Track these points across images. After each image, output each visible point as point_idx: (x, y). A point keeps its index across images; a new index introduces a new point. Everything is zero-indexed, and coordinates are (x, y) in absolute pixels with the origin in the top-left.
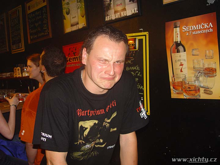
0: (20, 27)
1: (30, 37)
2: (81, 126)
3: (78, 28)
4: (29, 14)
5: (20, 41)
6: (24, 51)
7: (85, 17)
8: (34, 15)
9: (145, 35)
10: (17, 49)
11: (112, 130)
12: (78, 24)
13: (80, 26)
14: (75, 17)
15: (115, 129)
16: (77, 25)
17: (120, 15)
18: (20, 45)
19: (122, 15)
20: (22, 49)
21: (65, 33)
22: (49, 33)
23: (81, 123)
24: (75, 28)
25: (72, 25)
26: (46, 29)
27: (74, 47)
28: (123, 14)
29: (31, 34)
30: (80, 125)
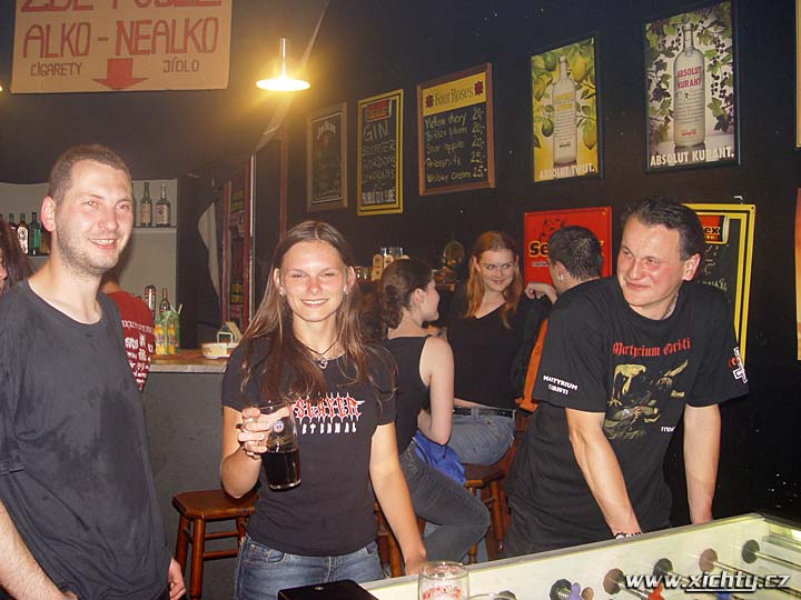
0: (395, 147)
1: (426, 179)
2: (620, 374)
3: (573, 174)
4: (427, 117)
5: (391, 183)
6: (400, 211)
7: (595, 148)
8: (443, 122)
9: (748, 212)
10: (376, 204)
11: (674, 394)
12: (575, 162)
13: (581, 169)
14: (569, 145)
15: (682, 395)
16: (573, 167)
17: (690, 157)
18: (391, 196)
19: (695, 158)
20: (397, 205)
21: (536, 180)
22: (486, 174)
23: (620, 369)
24: (564, 173)
25: (557, 165)
26: (477, 165)
27: (557, 220)
28: (698, 156)
29: (428, 171)
30: (617, 372)
